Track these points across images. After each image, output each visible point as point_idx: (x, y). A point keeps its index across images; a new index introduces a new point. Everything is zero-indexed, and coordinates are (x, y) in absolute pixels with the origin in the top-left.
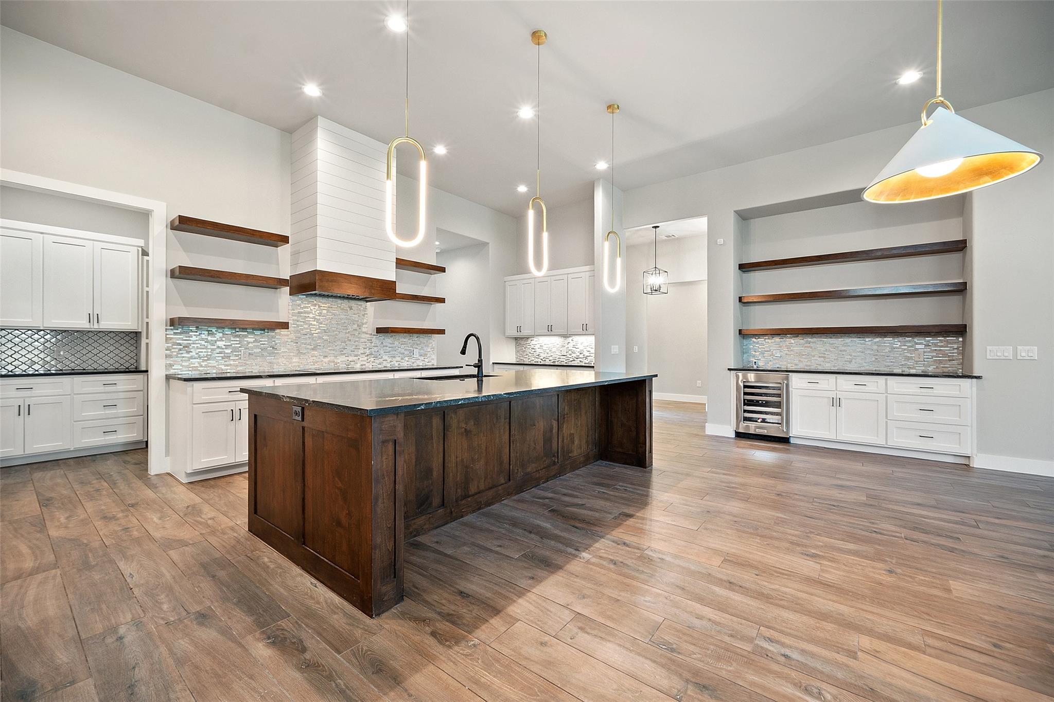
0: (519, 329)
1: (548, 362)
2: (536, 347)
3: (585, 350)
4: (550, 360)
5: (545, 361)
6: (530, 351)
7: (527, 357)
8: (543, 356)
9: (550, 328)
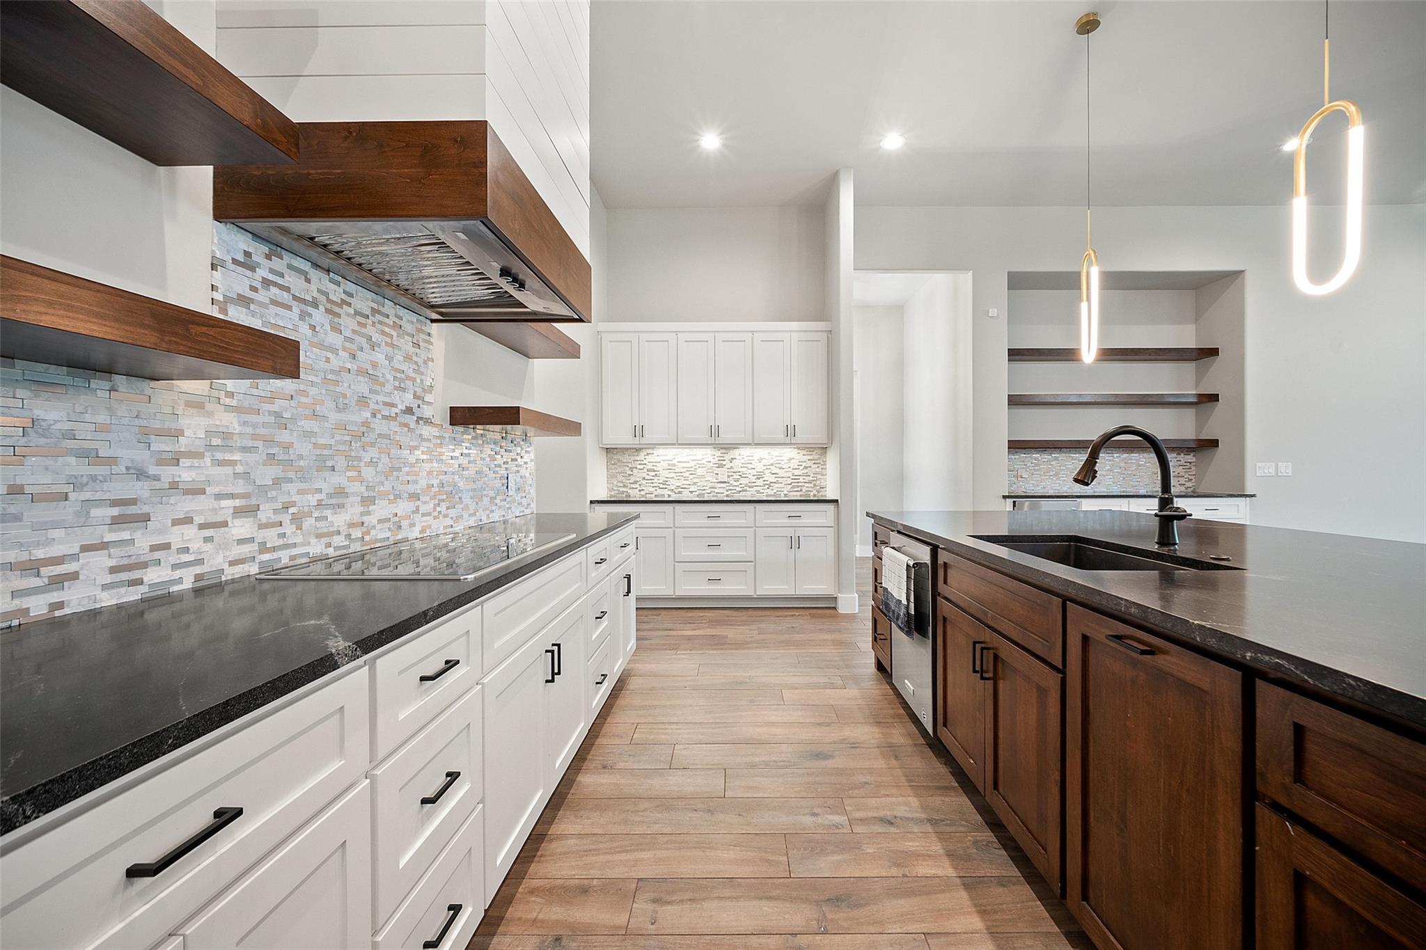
0: (638, 431)
1: (686, 496)
2: (659, 467)
3: (766, 472)
4: (691, 492)
5: (680, 493)
6: (645, 475)
7: (637, 486)
8: (674, 484)
9: (714, 431)
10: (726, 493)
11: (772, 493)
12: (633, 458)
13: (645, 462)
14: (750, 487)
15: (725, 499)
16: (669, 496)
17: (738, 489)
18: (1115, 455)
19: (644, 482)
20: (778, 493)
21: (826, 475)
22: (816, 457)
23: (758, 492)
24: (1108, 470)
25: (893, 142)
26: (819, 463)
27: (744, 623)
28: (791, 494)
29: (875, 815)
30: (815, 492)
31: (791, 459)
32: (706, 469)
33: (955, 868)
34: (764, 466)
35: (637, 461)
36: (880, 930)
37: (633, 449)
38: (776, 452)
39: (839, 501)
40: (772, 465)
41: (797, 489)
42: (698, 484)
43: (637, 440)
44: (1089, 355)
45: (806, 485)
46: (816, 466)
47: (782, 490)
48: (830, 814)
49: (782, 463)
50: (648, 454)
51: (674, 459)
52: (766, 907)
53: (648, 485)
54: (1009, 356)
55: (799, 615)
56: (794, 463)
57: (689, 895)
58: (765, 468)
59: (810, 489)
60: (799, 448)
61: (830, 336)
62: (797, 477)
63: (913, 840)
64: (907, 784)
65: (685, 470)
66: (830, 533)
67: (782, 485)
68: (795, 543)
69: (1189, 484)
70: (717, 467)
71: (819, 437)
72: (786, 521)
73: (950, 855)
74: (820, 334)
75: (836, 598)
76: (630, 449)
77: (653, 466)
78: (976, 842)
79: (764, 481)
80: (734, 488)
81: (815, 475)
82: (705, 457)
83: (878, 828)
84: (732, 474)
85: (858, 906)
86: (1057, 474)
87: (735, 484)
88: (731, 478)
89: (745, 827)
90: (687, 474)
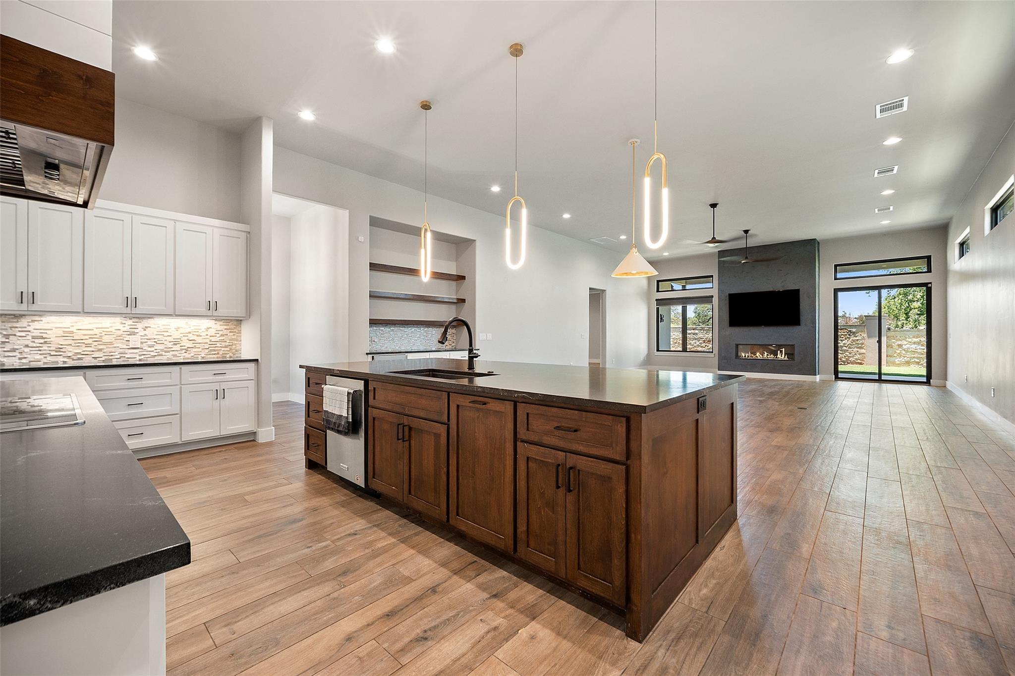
0: (27, 297)
1: (87, 362)
2: (50, 335)
3: (183, 339)
4: (95, 358)
5: (80, 359)
8: (71, 351)
9: (131, 302)
10: (138, 358)
11: (189, 356)
12: (10, 325)
13: (28, 329)
14: (166, 352)
15: (138, 363)
16: (65, 362)
17: (152, 354)
18: (422, 329)
19: (27, 350)
20: (196, 356)
21: (241, 341)
22: (232, 327)
23: (175, 356)
24: (418, 337)
25: (307, 115)
26: (235, 332)
27: (175, 465)
28: (208, 356)
29: (344, 534)
30: (231, 354)
31: (208, 328)
32: (115, 336)
33: (395, 538)
34: (181, 333)
35: (17, 327)
36: (372, 573)
37: (12, 315)
38: (194, 323)
39: (259, 360)
40: (190, 333)
41: (214, 353)
42: (105, 351)
43: (24, 307)
44: (426, 277)
45: (223, 349)
46: (232, 334)
47: (199, 353)
48: (319, 543)
49: (200, 331)
50: (33, 321)
51: (73, 326)
52: (305, 593)
53: (32, 352)
54: (370, 267)
55: (225, 450)
56: (212, 332)
57: (251, 612)
58: (182, 335)
59: (226, 352)
60: (216, 320)
61: (248, 235)
62: (215, 343)
63: (370, 536)
64: (355, 516)
65: (87, 337)
66: (252, 385)
67: (200, 350)
68: (219, 395)
69: (453, 344)
70: (129, 335)
71: (238, 311)
72: (211, 378)
73: (390, 534)
74: (240, 233)
75: (256, 432)
76: (6, 315)
77: (41, 333)
78: (400, 525)
79: (181, 346)
80: (149, 353)
81: (231, 341)
82: (113, 325)
83: (350, 539)
84: (146, 340)
85: (355, 571)
86: (393, 339)
87: (150, 349)
88: (144, 344)
89: (267, 570)
90: (90, 341)
